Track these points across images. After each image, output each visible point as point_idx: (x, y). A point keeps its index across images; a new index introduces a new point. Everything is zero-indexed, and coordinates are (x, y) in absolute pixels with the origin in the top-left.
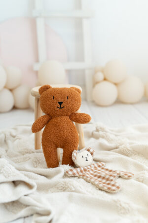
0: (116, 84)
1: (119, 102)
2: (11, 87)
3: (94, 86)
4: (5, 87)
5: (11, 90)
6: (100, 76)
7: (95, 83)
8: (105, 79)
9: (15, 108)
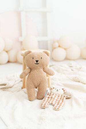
0: (65, 49)
1: (67, 59)
2: (7, 50)
3: (53, 51)
4: (4, 50)
5: (7, 52)
7: (54, 48)
8: (59, 46)
9: (9, 62)
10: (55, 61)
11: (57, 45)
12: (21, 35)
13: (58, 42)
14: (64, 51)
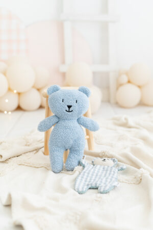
0: (139, 87)
2: (39, 87)
3: (117, 89)
4: (33, 87)
5: (38, 90)
7: (119, 85)
8: (129, 82)
9: (41, 107)
10: (122, 107)
11: (124, 79)
12: (63, 62)
13: (127, 74)
14: (137, 89)
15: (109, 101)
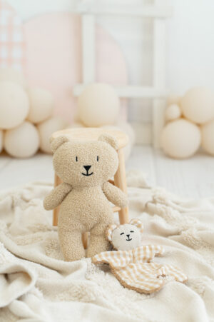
0: (199, 125)
1: (202, 152)
2: (36, 120)
4: (27, 120)
5: (36, 125)
6: (175, 111)
7: (168, 121)
8: (182, 117)
9: (40, 152)
12: (80, 81)
13: (179, 104)
15: (151, 145)
